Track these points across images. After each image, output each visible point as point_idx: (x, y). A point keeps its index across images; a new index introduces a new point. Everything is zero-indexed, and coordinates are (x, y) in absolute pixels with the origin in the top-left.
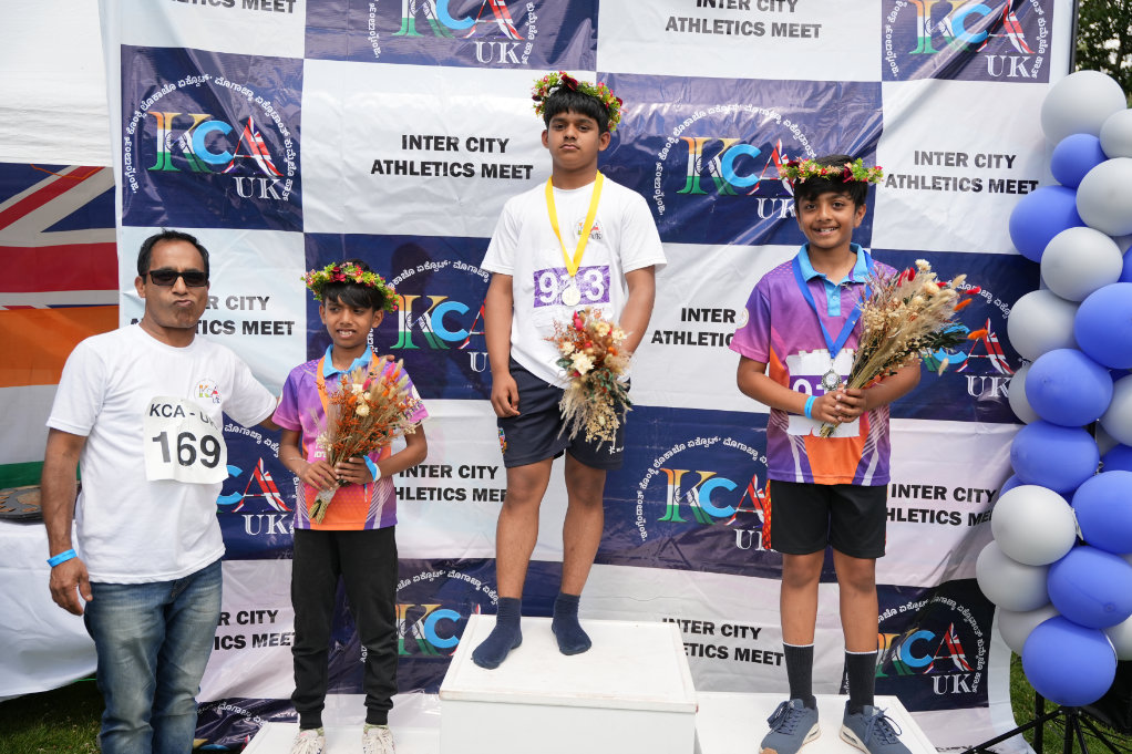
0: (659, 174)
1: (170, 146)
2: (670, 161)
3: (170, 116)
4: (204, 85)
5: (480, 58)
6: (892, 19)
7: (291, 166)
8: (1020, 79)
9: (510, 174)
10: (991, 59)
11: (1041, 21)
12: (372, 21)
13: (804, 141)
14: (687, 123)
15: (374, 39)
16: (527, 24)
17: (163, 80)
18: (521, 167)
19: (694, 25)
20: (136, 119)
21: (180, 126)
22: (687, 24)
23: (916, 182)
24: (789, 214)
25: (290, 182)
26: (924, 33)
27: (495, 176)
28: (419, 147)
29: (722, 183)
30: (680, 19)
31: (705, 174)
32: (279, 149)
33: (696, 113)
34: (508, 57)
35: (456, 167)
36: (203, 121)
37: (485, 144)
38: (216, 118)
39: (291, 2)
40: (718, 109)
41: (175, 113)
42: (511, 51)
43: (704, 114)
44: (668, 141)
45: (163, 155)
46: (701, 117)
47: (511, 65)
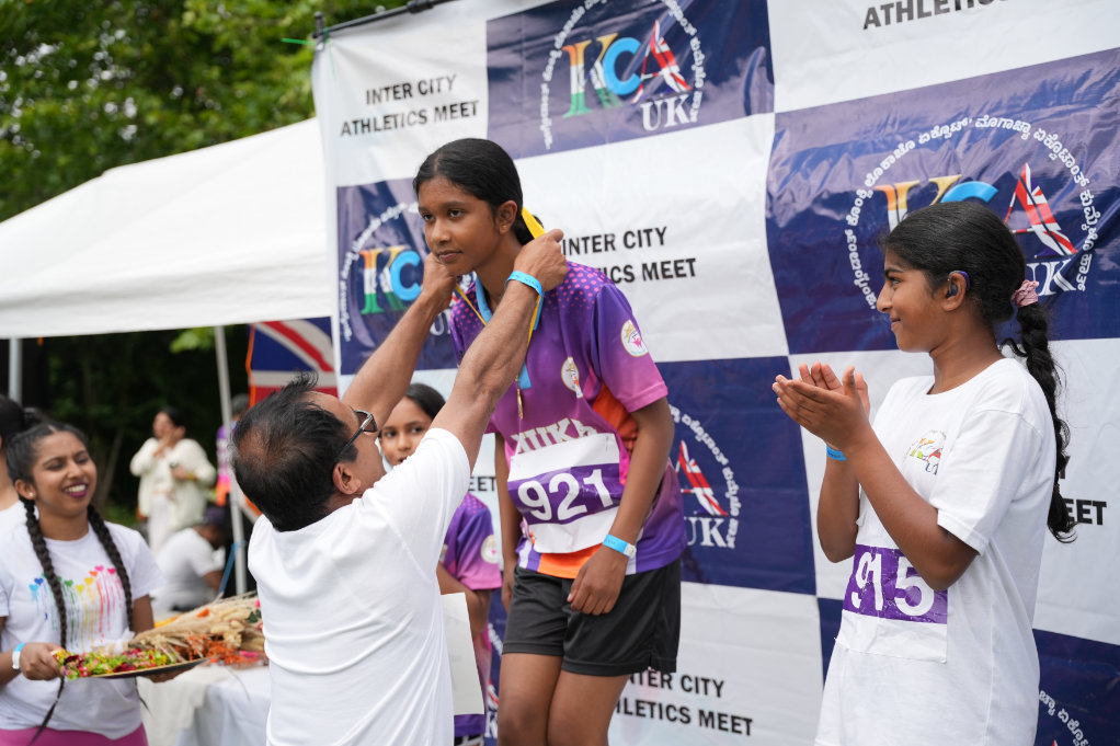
0: (853, 248)
1: (374, 285)
2: (865, 226)
3: (374, 253)
4: (401, 215)
5: (647, 125)
9: (672, 272)
12: (545, 108)
13: (1068, 161)
14: (886, 164)
15: (546, 124)
16: (694, 67)
17: (371, 217)
18: (682, 261)
19: (905, 10)
20: (348, 263)
21: (382, 261)
22: (893, 12)
24: (1053, 286)
27: (657, 278)
28: (578, 251)
30: (882, 7)
33: (901, 146)
34: (676, 118)
35: (616, 272)
36: (399, 254)
37: (643, 237)
38: (409, 248)
39: (474, 104)
40: (936, 133)
41: (380, 250)
42: (680, 107)
43: (912, 144)
44: (857, 197)
45: (371, 295)
46: (907, 150)
47: (680, 127)
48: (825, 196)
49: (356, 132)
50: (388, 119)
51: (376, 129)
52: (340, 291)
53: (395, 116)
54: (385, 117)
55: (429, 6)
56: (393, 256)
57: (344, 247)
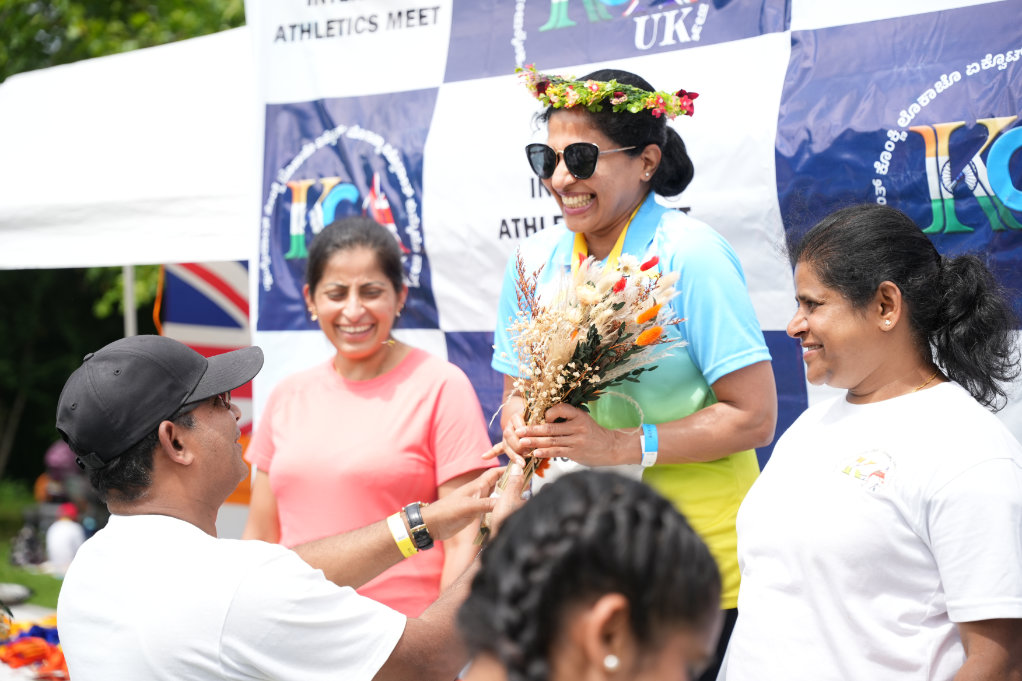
0: (881, 201)
1: (303, 224)
2: (896, 175)
3: (305, 185)
4: (340, 140)
5: (639, 42)
12: (519, 17)
14: (925, 99)
15: (519, 37)
17: (304, 142)
20: (273, 196)
21: (313, 196)
25: (417, 261)
29: (996, 207)
31: (962, 193)
32: (402, 215)
33: (944, 77)
34: (675, 36)
36: (334, 187)
39: (436, 9)
40: (988, 62)
41: (310, 182)
42: (680, 22)
43: (956, 76)
44: (889, 139)
45: (298, 236)
46: (951, 83)
47: (679, 45)
48: (848, 137)
49: (293, 39)
50: (332, 25)
51: (318, 37)
52: (262, 231)
53: (341, 21)
54: (329, 22)
56: (326, 190)
57: (270, 176)
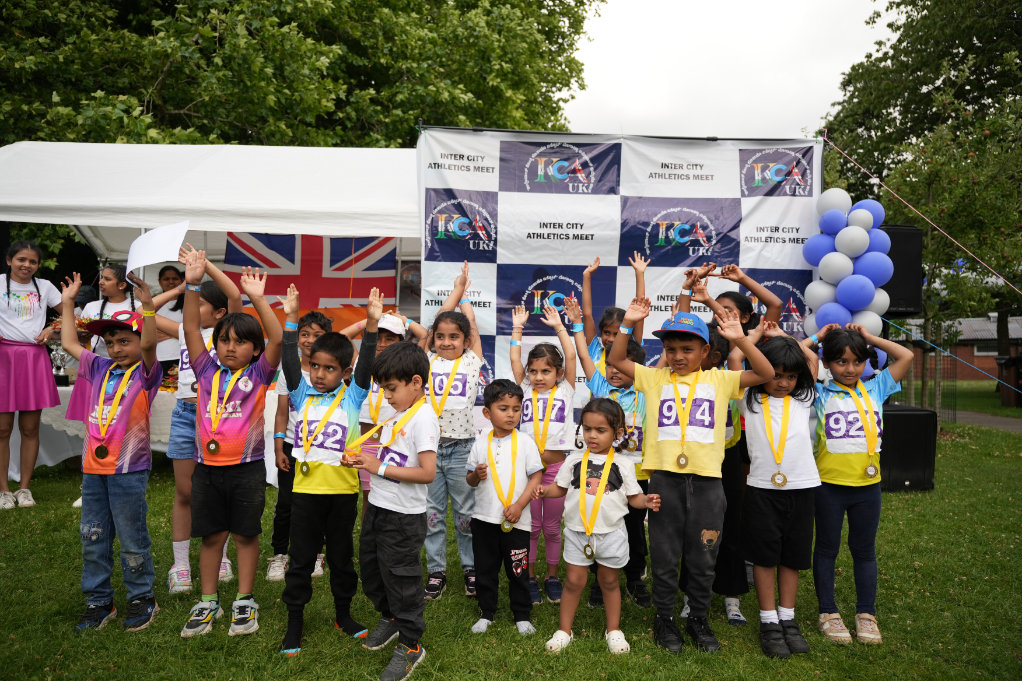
1: (444, 228)
3: (444, 216)
4: (459, 203)
5: (571, 189)
6: (744, 172)
7: (494, 236)
8: (801, 196)
9: (584, 238)
10: (787, 187)
11: (808, 171)
12: (526, 176)
13: (709, 223)
14: (659, 216)
15: (526, 182)
16: (591, 176)
17: (442, 201)
18: (588, 235)
19: (660, 176)
20: (431, 217)
21: (447, 222)
22: (657, 175)
23: (757, 240)
24: (703, 254)
25: (492, 243)
26: (758, 177)
27: (578, 239)
28: (547, 227)
29: (674, 241)
30: (654, 173)
31: (667, 237)
32: (489, 229)
33: (662, 212)
34: (583, 190)
35: (561, 235)
36: (457, 218)
37: (574, 226)
38: (463, 216)
40: (672, 210)
44: (650, 224)
45: (442, 232)
47: (584, 193)
48: (641, 222)
50: (451, 166)
51: (445, 168)
53: (454, 166)
55: (482, 131)
56: (454, 218)
57: (428, 213)
